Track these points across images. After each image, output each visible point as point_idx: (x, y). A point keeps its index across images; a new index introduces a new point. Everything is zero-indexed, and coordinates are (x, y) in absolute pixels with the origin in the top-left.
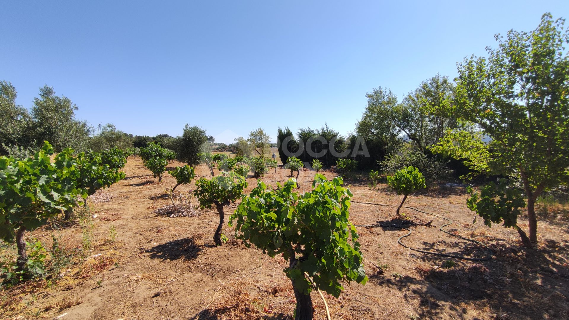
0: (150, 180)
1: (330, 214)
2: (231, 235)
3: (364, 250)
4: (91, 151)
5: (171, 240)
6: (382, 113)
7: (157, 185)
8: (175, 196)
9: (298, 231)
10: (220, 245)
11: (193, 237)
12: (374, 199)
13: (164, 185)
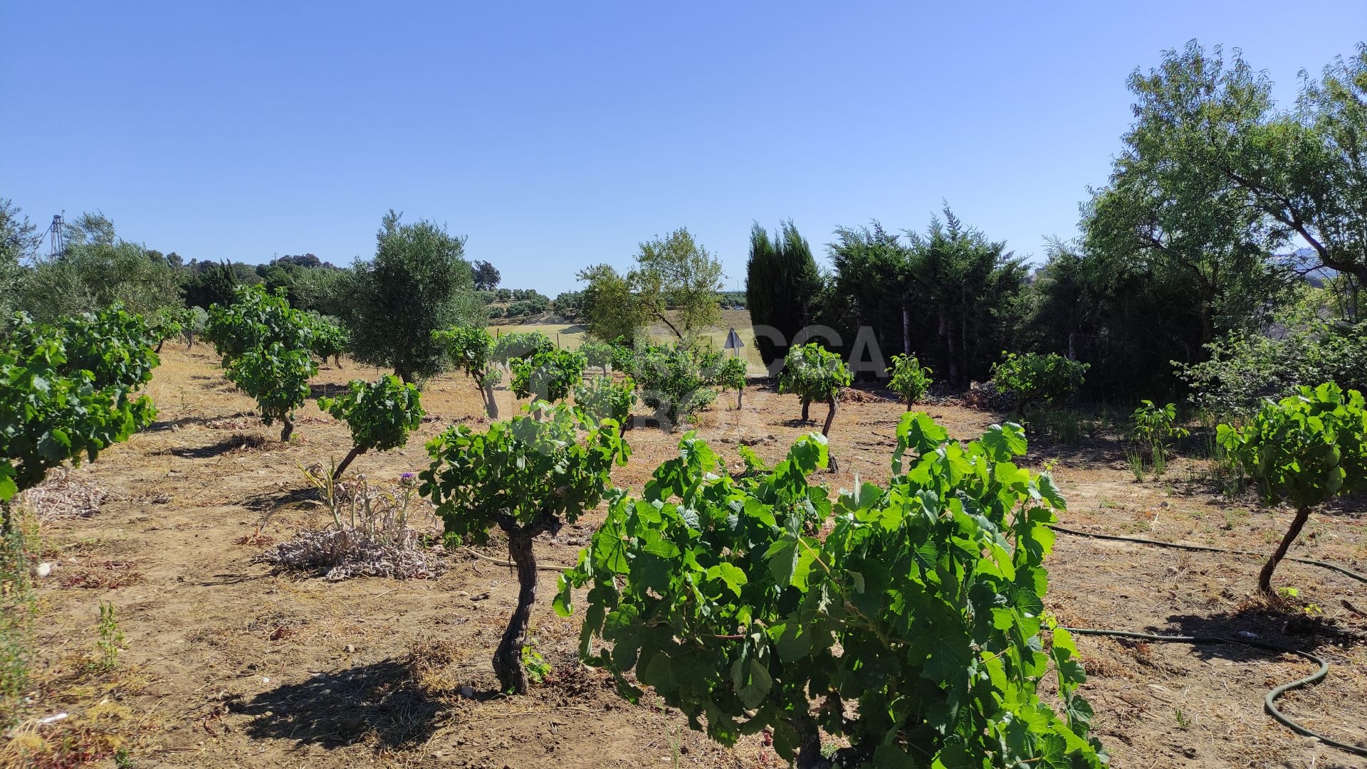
0: (246, 433)
1: (967, 577)
2: (563, 653)
3: (1112, 734)
4: (27, 320)
5: (328, 668)
6: (1202, 157)
7: (273, 455)
8: (346, 498)
9: (832, 642)
10: (520, 690)
11: (412, 658)
12: (1154, 524)
13: (302, 452)
